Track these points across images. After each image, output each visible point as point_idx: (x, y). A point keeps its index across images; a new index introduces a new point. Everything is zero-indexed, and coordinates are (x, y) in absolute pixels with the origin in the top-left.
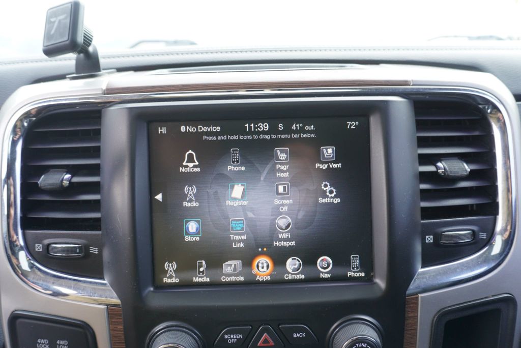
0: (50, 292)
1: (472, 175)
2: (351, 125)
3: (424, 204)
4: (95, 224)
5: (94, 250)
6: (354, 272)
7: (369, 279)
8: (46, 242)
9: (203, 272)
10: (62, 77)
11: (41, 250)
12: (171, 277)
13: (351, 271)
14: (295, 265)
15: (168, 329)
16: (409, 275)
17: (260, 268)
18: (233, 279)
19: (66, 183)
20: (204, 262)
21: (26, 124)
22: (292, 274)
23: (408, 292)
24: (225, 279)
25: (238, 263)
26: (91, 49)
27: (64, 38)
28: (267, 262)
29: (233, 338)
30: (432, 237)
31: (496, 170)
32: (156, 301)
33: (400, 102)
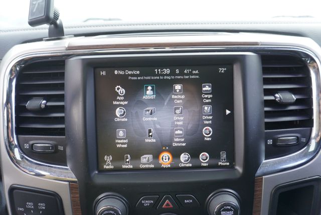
0: (34, 174)
1: (297, 102)
2: (221, 70)
3: (267, 120)
4: (61, 132)
5: (61, 148)
6: (223, 162)
7: (232, 166)
8: (31, 142)
9: (128, 162)
10: (40, 40)
11: (28, 148)
12: (108, 165)
13: (221, 162)
14: (186, 158)
15: (107, 197)
16: (257, 165)
17: (164, 160)
18: (147, 166)
19: (43, 106)
20: (129, 156)
21: (18, 69)
22: (184, 163)
23: (256, 175)
24: (142, 166)
25: (150, 156)
26: (58, 22)
27: (42, 15)
28: (168, 156)
29: (147, 203)
30: (271, 140)
31: (312, 99)
32: (99, 179)
33: (253, 55)
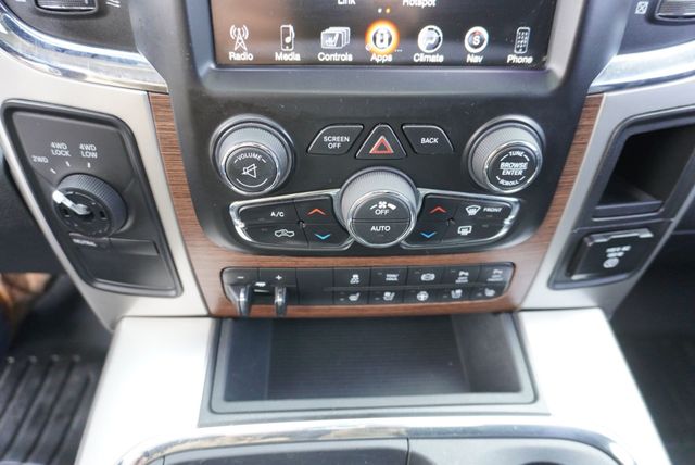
6: (518, 56)
7: (539, 65)
9: (290, 45)
12: (240, 51)
13: (513, 54)
14: (432, 38)
15: (241, 126)
17: (378, 42)
18: (336, 57)
20: (291, 28)
22: (426, 54)
23: (590, 89)
24: (323, 57)
25: (345, 31)
28: (388, 32)
29: (335, 142)
30: (647, 4)
32: (219, 88)
